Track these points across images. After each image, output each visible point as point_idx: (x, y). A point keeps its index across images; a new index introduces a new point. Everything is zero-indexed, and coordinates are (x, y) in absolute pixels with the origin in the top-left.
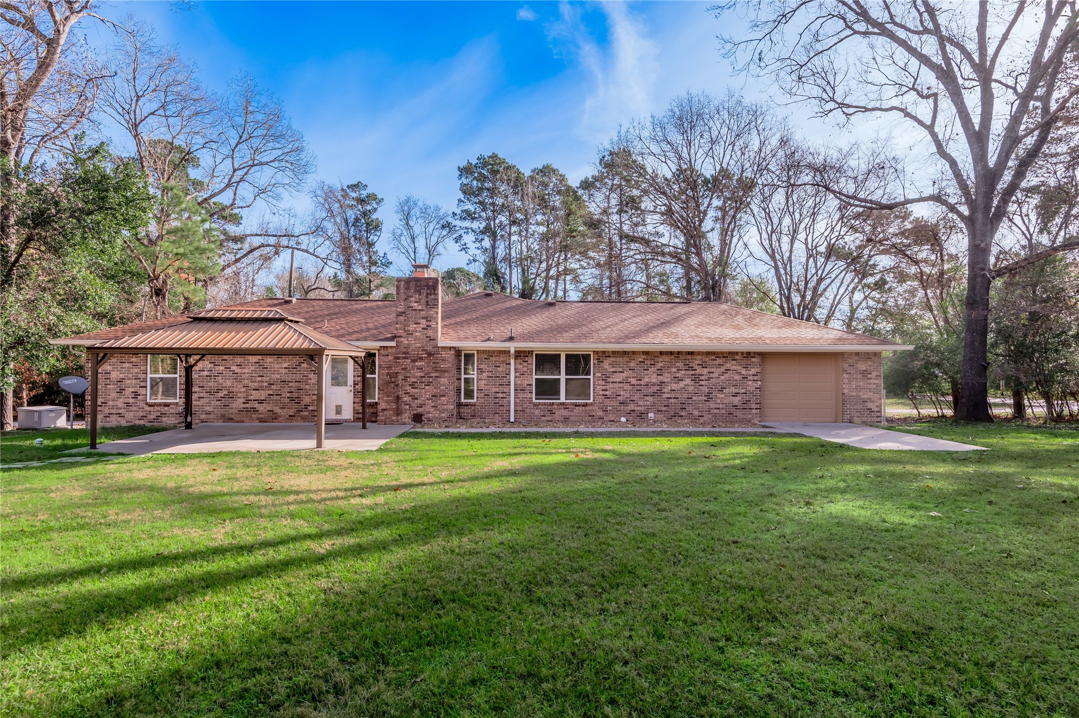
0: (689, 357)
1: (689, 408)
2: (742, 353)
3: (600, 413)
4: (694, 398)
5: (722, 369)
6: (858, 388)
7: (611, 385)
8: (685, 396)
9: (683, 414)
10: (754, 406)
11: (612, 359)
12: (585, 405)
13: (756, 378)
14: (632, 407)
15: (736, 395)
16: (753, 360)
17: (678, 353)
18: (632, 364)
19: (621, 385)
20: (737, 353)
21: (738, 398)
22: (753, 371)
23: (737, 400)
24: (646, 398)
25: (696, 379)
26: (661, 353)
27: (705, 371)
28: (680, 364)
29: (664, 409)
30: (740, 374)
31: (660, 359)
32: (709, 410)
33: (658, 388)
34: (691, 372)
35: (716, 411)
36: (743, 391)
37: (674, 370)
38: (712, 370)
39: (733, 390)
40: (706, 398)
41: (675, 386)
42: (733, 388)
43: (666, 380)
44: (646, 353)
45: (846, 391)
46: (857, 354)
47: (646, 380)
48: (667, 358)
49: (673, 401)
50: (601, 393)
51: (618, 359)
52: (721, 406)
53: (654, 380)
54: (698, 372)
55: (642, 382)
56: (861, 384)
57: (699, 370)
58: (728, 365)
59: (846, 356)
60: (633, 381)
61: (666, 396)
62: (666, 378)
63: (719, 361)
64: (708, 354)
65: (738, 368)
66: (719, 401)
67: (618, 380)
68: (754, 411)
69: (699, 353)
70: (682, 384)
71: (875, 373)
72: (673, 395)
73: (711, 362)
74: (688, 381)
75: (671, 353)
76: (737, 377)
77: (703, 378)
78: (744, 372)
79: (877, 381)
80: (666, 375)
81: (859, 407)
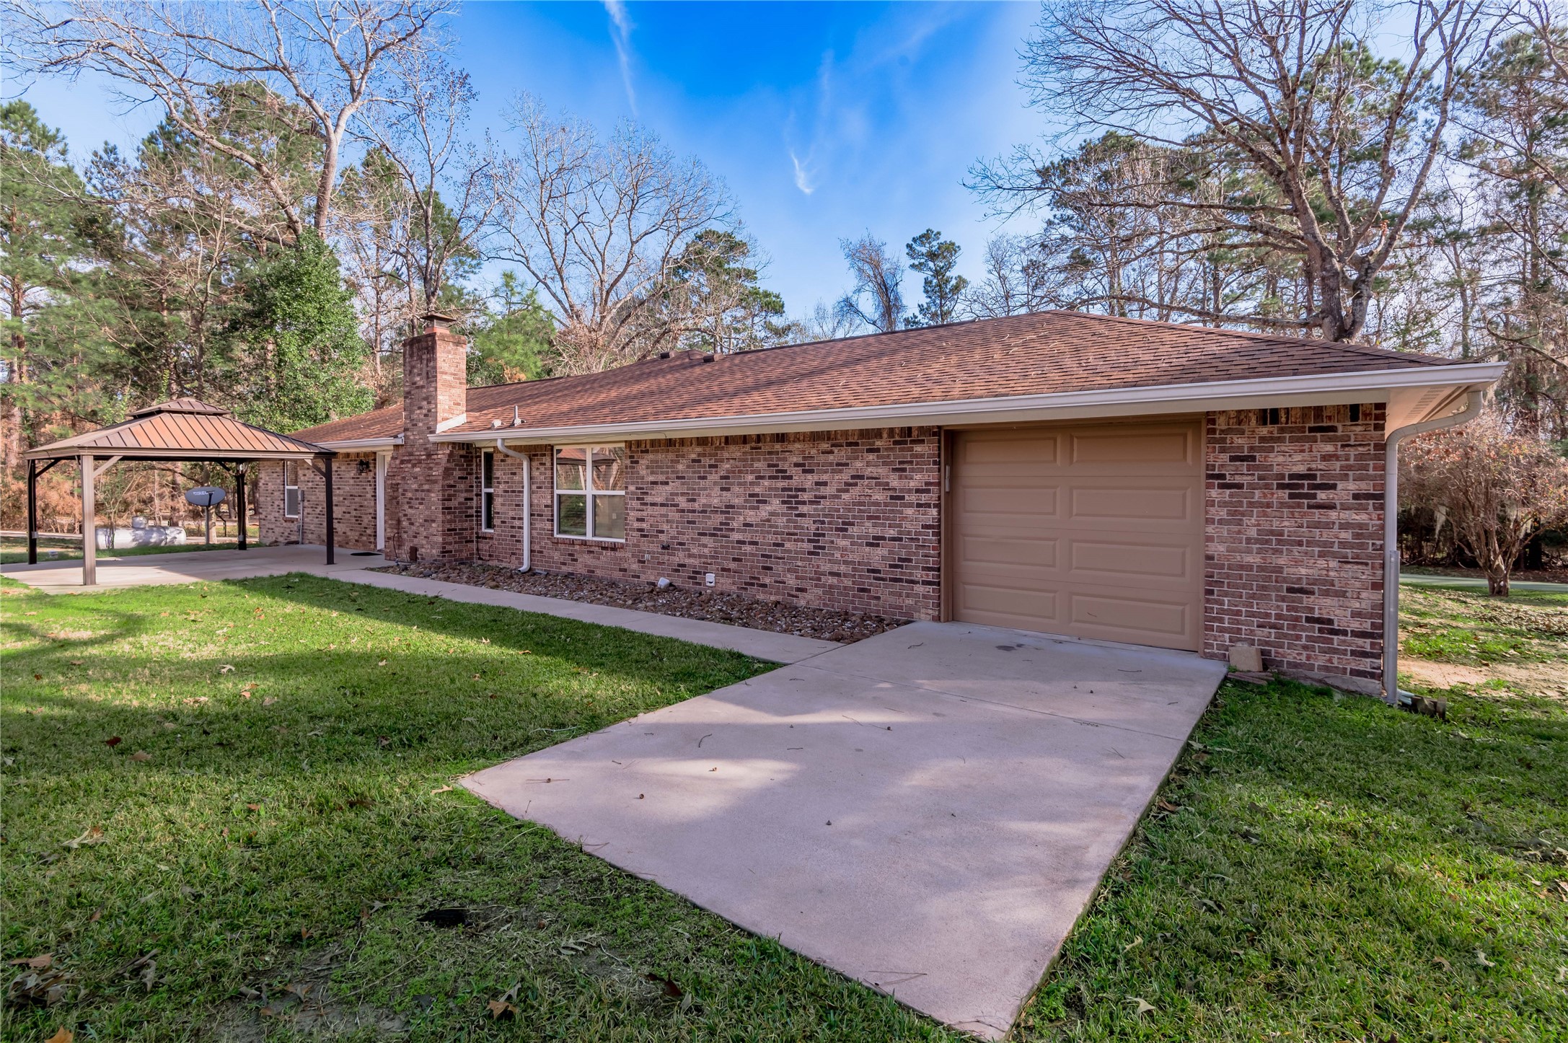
0: (778, 447)
1: (779, 568)
2: (891, 431)
3: (635, 566)
4: (788, 545)
5: (845, 476)
6: (1271, 540)
7: (650, 511)
8: (771, 538)
9: (767, 581)
10: (919, 575)
11: (651, 456)
12: (614, 548)
13: (924, 498)
14: (680, 557)
15: (875, 542)
16: (918, 448)
17: (759, 438)
18: (680, 467)
19: (663, 510)
20: (877, 433)
21: (881, 552)
22: (917, 480)
23: (877, 556)
24: (705, 540)
25: (792, 499)
26: (728, 440)
27: (809, 480)
28: (760, 465)
29: (733, 565)
30: (886, 488)
31: (726, 455)
32: (818, 575)
33: (721, 518)
34: (781, 484)
35: (832, 580)
36: (892, 533)
37: (750, 478)
38: (825, 477)
39: (870, 529)
40: (810, 547)
41: (751, 516)
42: (868, 524)
43: (736, 501)
44: (702, 441)
45: (1218, 549)
46: (1269, 416)
47: (703, 500)
48: (736, 451)
49: (748, 548)
50: (636, 525)
51: (660, 456)
52: (843, 568)
53: (716, 501)
54: (794, 483)
55: (696, 506)
56: (1287, 525)
57: (798, 479)
58: (858, 464)
59: (1221, 424)
60: (682, 502)
61: (736, 536)
62: (736, 496)
63: (840, 455)
64: (816, 437)
65: (882, 471)
66: (838, 555)
67: (659, 500)
68: (920, 589)
69: (798, 437)
70: (764, 511)
71: (1346, 489)
72: (747, 537)
73: (822, 458)
74: (775, 505)
75: (744, 439)
76: (879, 496)
77: (805, 497)
78: (895, 482)
79: (1361, 517)
80: (736, 489)
81: (1274, 607)
